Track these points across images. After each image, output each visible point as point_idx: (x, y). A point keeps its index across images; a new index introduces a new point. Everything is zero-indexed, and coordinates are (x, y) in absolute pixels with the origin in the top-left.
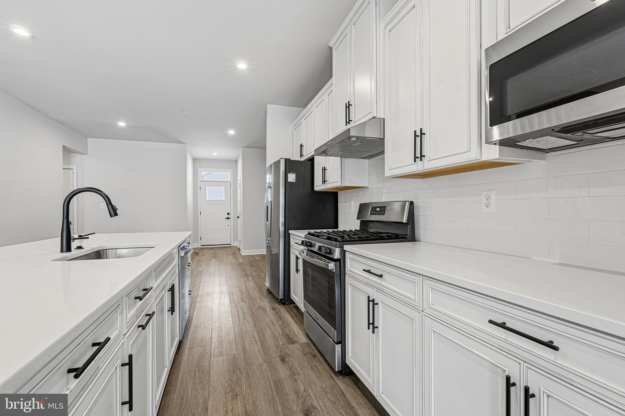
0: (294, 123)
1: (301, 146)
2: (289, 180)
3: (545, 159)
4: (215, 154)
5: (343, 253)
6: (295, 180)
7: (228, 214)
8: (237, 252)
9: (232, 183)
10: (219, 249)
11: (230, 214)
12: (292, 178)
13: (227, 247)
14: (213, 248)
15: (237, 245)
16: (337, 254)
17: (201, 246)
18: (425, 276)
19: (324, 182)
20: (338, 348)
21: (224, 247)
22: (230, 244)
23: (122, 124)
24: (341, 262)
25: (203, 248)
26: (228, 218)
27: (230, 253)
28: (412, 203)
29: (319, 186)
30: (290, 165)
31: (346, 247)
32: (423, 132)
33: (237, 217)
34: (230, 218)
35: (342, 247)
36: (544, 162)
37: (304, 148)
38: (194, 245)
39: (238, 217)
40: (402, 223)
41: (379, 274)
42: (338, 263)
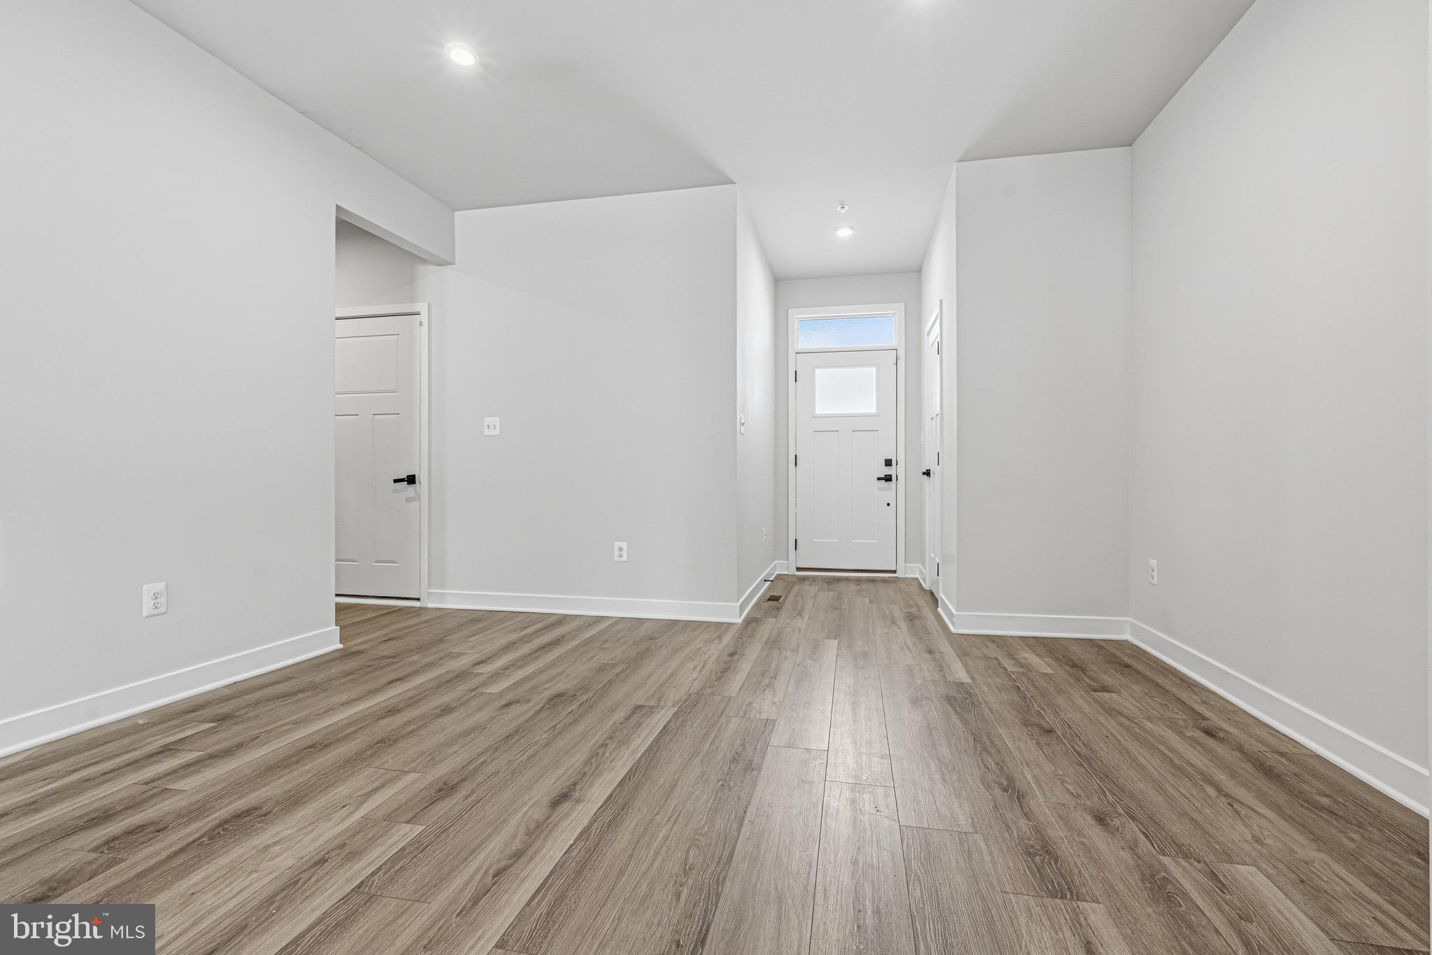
4: (844, 233)
7: (888, 463)
8: (927, 612)
9: (902, 353)
10: (853, 587)
11: (894, 463)
13: (884, 581)
14: (833, 579)
15: (917, 576)
17: (798, 569)
21: (873, 581)
22: (895, 572)
25: (804, 579)
26: (888, 479)
27: (897, 613)
33: (924, 473)
34: (894, 478)
38: (775, 566)
39: (927, 473)
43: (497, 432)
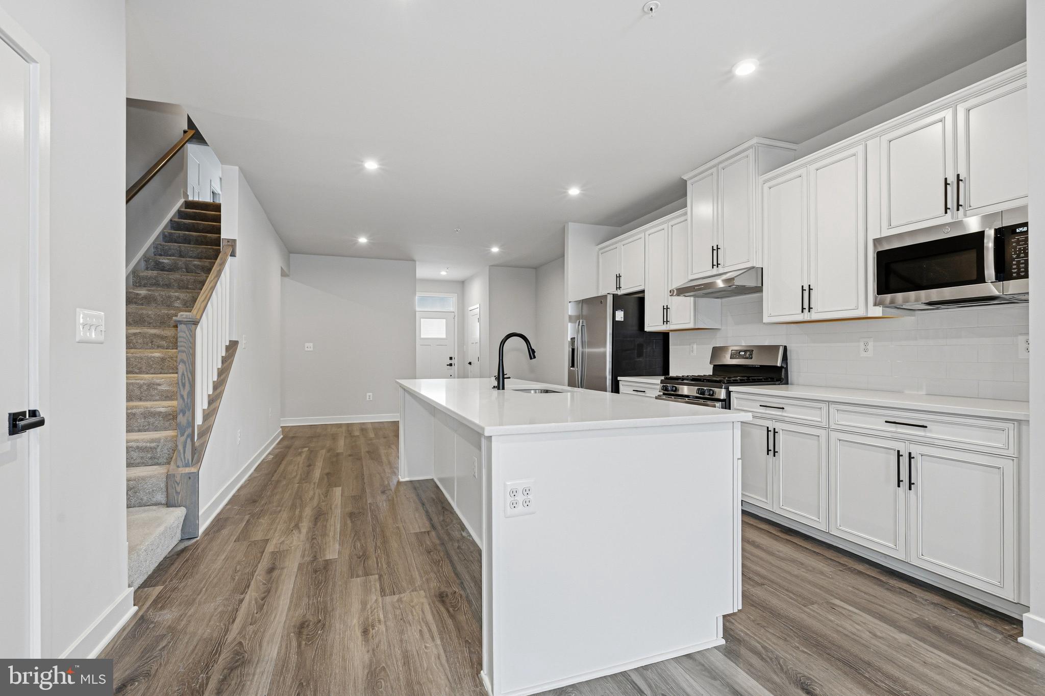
0: (605, 245)
1: (619, 277)
2: (617, 319)
3: (914, 316)
4: (443, 273)
5: (729, 393)
6: (623, 318)
7: (451, 358)
9: (456, 314)
12: (620, 316)
16: (721, 395)
18: (830, 401)
19: (666, 321)
23: (363, 240)
24: (727, 402)
26: (451, 365)
28: (785, 348)
29: (654, 325)
30: (619, 301)
31: (731, 388)
32: (811, 288)
33: (468, 363)
35: (727, 389)
36: (913, 318)
37: (622, 278)
39: (470, 363)
40: (777, 366)
41: (781, 407)
42: (724, 403)
43: (312, 349)
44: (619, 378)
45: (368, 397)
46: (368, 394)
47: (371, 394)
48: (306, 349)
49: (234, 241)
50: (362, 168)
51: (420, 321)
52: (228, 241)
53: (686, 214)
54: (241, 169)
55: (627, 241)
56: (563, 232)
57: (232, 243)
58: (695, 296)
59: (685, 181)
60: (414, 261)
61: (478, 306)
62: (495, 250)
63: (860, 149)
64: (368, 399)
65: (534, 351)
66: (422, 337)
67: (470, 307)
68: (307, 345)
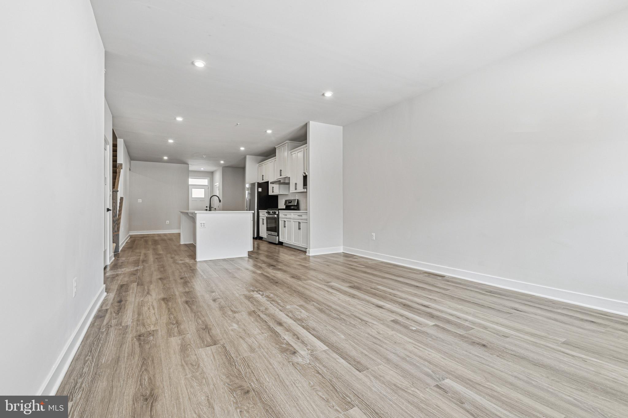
0: (260, 164)
4: (202, 169)
5: (279, 212)
7: (207, 207)
9: (209, 187)
12: (260, 190)
16: (277, 213)
19: (273, 192)
20: (277, 237)
23: (166, 158)
24: (278, 215)
28: (298, 200)
29: (270, 193)
30: (260, 185)
31: (279, 211)
37: (264, 177)
40: (295, 205)
43: (141, 202)
44: (259, 211)
45: (167, 222)
46: (167, 221)
47: (168, 221)
48: (138, 202)
49: (122, 164)
50: (167, 141)
51: (192, 190)
52: (120, 164)
53: (276, 158)
54: (124, 141)
55: (265, 164)
56: (245, 158)
57: (121, 165)
58: (279, 184)
59: (276, 148)
60: (188, 164)
61: (218, 184)
62: (222, 162)
63: (303, 149)
64: (167, 223)
65: (220, 200)
66: (193, 197)
67: (216, 183)
68: (139, 200)
